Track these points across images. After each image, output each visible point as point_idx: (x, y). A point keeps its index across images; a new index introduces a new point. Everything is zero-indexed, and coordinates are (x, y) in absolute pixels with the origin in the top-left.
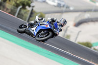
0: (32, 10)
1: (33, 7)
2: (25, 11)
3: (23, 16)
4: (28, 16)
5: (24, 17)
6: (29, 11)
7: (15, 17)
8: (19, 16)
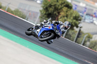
0: (80, 30)
1: (81, 27)
2: (73, 31)
3: (71, 36)
4: (76, 36)
5: (72, 38)
6: (77, 31)
7: (63, 37)
8: (67, 36)
